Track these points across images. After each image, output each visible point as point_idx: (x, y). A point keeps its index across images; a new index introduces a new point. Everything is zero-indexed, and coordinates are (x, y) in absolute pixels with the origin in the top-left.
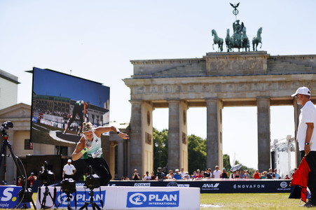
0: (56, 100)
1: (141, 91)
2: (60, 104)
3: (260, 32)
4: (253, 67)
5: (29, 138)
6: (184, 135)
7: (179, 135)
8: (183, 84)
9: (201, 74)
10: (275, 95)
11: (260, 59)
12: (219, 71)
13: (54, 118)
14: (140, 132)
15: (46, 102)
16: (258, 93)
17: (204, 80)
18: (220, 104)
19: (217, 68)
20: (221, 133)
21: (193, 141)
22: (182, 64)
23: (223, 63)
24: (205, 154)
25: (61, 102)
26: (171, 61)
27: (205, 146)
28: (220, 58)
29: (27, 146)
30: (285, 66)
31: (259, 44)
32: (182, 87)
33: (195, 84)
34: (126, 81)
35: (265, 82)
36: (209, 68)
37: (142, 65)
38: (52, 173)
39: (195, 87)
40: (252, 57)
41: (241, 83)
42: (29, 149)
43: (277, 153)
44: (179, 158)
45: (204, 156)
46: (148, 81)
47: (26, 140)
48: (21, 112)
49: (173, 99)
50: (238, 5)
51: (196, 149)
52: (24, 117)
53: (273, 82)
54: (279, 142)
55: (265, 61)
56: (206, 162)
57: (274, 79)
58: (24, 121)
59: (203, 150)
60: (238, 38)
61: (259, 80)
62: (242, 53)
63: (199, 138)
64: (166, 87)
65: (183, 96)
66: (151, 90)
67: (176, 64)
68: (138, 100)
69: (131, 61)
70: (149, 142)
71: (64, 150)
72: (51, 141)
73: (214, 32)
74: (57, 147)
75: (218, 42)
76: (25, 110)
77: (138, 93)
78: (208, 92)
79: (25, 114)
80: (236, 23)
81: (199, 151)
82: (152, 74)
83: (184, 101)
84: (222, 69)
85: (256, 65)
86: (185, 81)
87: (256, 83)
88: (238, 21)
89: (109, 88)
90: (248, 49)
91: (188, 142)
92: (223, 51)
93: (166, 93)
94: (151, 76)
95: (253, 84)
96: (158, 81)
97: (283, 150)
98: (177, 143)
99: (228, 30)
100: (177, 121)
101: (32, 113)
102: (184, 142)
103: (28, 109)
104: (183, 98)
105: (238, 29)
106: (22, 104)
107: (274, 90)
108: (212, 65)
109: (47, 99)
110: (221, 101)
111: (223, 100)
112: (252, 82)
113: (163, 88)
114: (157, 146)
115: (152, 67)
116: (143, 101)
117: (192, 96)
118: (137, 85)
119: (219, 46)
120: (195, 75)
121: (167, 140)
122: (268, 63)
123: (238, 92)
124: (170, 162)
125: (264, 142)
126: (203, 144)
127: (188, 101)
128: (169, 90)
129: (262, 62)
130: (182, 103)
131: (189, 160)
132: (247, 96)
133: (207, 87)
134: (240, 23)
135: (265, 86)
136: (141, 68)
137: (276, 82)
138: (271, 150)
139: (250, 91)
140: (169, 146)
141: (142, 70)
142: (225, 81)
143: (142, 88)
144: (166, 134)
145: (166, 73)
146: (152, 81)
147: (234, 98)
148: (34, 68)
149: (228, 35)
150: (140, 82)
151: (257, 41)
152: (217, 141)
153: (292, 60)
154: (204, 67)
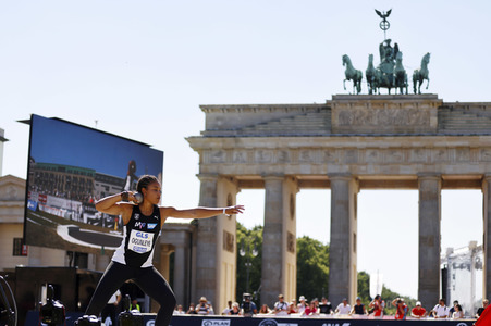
0: (70, 172)
1: (217, 159)
2: (75, 179)
3: (426, 60)
4: (413, 121)
5: (21, 236)
6: (291, 236)
7: (281, 238)
8: (291, 149)
9: (323, 132)
10: (450, 170)
11: (425, 107)
12: (354, 128)
13: (65, 203)
14: (215, 229)
15: (52, 175)
16: (421, 166)
17: (328, 142)
18: (354, 185)
19: (351, 122)
20: (355, 236)
21: (306, 248)
22: (291, 113)
23: (362, 113)
24: (326, 270)
25: (79, 176)
26: (271, 108)
27: (327, 256)
28: (356, 104)
29: (18, 250)
30: (469, 122)
31: (425, 81)
32: (289, 153)
33: (311, 148)
34: (192, 141)
35: (434, 148)
36: (336, 121)
37: (220, 114)
38: (60, 306)
39: (311, 153)
40: (412, 104)
41: (392, 149)
42: (21, 255)
43: (452, 271)
44: (281, 277)
45: (325, 274)
46: (230, 142)
47: (15, 239)
48: (8, 190)
49: (272, 175)
50: (389, 12)
51: (311, 261)
52: (13, 199)
53: (447, 148)
54: (456, 253)
55: (434, 111)
56: (327, 284)
57: (449, 144)
58: (13, 207)
59: (323, 263)
60: (388, 70)
61: (424, 144)
62: (395, 97)
63: (316, 243)
64: (261, 152)
65: (290, 169)
66: (235, 157)
67: (278, 114)
68: (212, 174)
69: (201, 107)
70: (229, 247)
71: (81, 258)
72: (59, 243)
73: (346, 60)
74: (69, 253)
75: (353, 76)
76: (14, 188)
77: (213, 162)
78: (333, 162)
79: (15, 194)
80: (385, 44)
81: (315, 266)
82: (238, 130)
83: (293, 178)
84: (360, 125)
85: (418, 119)
86: (294, 142)
87: (417, 149)
88: (388, 41)
89: (162, 153)
90: (404, 89)
91: (296, 249)
92: (362, 93)
93: (261, 163)
94: (235, 133)
95: (412, 152)
96: (247, 142)
97: (461, 267)
98: (278, 250)
99: (371, 57)
100: (280, 212)
101: (27, 193)
102: (291, 249)
103: (21, 186)
104: (291, 173)
105: (388, 54)
106: (10, 177)
107: (449, 163)
108: (342, 116)
109: (54, 169)
110: (357, 179)
111: (360, 178)
112: (411, 148)
113: (257, 155)
114: (243, 254)
115: (238, 117)
116: (222, 176)
117: (305, 170)
118: (211, 149)
119: (355, 85)
120: (311, 132)
121: (261, 245)
122: (439, 116)
123: (387, 164)
124: (266, 284)
125: (430, 252)
126: (322, 252)
127: (299, 177)
128: (267, 159)
129: (428, 113)
130: (289, 181)
131: (298, 280)
132: (401, 172)
133: (332, 154)
134: (392, 45)
135: (433, 155)
136: (218, 119)
137: (451, 148)
138: (442, 267)
139: (407, 163)
140: (264, 256)
141: (219, 123)
142: (364, 144)
143: (219, 154)
144: (260, 235)
145: (261, 128)
146: (237, 142)
147: (379, 175)
148: (32, 116)
149: (371, 65)
150: (215, 143)
151: (420, 77)
152: (348, 249)
153: (481, 111)
154: (328, 119)
